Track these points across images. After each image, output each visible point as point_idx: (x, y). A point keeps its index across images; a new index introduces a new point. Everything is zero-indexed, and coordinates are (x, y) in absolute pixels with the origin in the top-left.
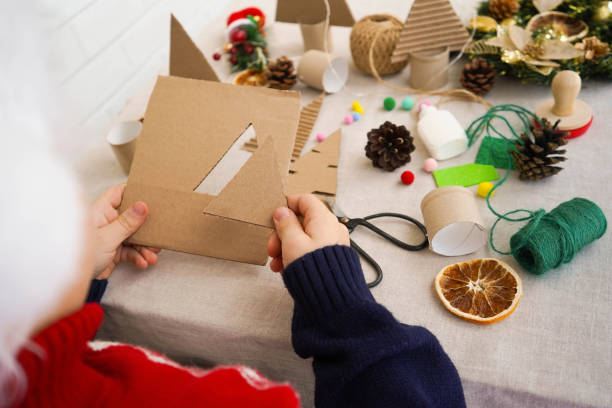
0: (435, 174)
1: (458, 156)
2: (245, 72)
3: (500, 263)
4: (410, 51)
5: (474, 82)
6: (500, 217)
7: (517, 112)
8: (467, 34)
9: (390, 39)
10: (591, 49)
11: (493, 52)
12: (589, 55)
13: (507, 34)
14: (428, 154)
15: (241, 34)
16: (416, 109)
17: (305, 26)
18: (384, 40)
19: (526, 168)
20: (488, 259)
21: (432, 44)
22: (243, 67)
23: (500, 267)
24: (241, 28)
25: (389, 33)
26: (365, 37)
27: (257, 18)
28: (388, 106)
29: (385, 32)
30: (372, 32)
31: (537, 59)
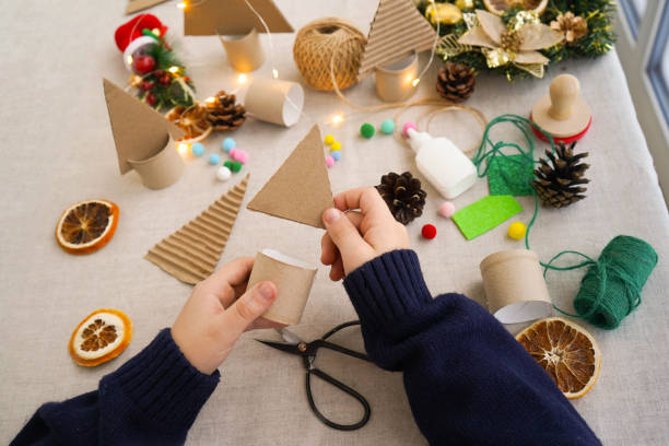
0: (456, 219)
1: (469, 190)
2: (172, 111)
3: (567, 323)
5: (456, 93)
6: (547, 267)
7: (514, 121)
8: (433, 32)
10: (570, 29)
11: (467, 49)
12: (570, 37)
13: (478, 24)
14: (439, 195)
15: (147, 61)
16: (400, 129)
17: (225, 38)
19: (554, 200)
20: (552, 320)
21: (398, 51)
22: (168, 105)
23: (569, 328)
24: (142, 51)
25: (345, 46)
26: (318, 56)
27: (156, 32)
28: (366, 133)
29: (341, 46)
30: (326, 48)
31: (519, 51)
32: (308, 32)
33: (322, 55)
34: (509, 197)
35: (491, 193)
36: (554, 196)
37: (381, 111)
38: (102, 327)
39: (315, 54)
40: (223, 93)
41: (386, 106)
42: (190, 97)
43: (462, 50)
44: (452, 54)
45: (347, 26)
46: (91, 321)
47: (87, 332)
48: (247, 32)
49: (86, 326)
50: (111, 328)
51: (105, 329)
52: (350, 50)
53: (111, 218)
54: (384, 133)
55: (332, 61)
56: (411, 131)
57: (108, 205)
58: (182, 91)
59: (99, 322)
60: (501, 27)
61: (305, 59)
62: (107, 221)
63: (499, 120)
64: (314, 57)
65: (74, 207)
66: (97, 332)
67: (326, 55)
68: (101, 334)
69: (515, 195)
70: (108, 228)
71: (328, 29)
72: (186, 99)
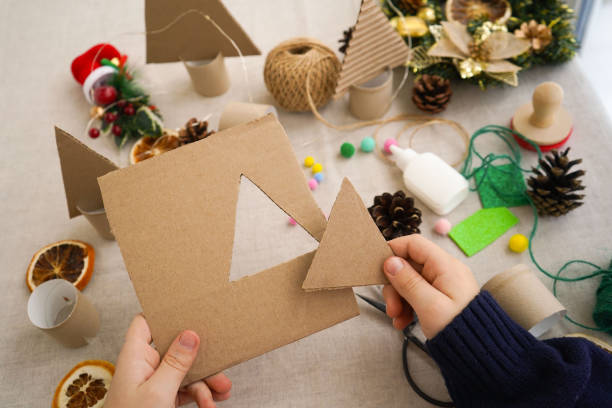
0: (452, 235)
1: (462, 204)
2: (140, 142)
4: (351, 83)
5: (433, 104)
6: (556, 279)
7: (496, 132)
8: (405, 48)
9: (322, 72)
10: (536, 37)
11: (436, 61)
12: (536, 44)
13: (445, 37)
14: (432, 212)
15: (109, 91)
16: (381, 146)
17: (189, 64)
18: (315, 75)
19: (553, 209)
21: (372, 68)
22: (135, 136)
24: (103, 82)
25: (319, 66)
26: (293, 77)
27: (115, 61)
28: (346, 152)
29: (315, 67)
30: (300, 69)
31: (488, 61)
32: (278, 53)
33: (297, 76)
34: (503, 209)
35: (483, 206)
36: (553, 206)
37: (357, 128)
38: (88, 383)
39: (289, 75)
40: (195, 121)
41: (362, 123)
42: (158, 127)
43: (431, 62)
44: (421, 67)
45: (318, 45)
46: (76, 376)
47: (71, 390)
48: (213, 57)
49: (69, 382)
50: (99, 382)
51: (91, 384)
52: (325, 70)
53: (86, 261)
54: (364, 151)
55: (308, 81)
56: (393, 148)
57: (82, 246)
58: (150, 121)
59: (84, 376)
60: (468, 38)
61: (278, 80)
62: (83, 263)
63: (482, 131)
64: (288, 79)
65: (44, 251)
66: (83, 389)
67: (300, 76)
68: (88, 390)
69: (508, 207)
70: (84, 271)
71: (300, 49)
72: (154, 128)
